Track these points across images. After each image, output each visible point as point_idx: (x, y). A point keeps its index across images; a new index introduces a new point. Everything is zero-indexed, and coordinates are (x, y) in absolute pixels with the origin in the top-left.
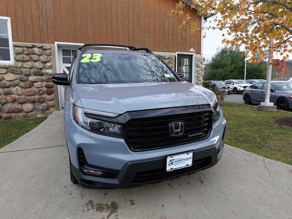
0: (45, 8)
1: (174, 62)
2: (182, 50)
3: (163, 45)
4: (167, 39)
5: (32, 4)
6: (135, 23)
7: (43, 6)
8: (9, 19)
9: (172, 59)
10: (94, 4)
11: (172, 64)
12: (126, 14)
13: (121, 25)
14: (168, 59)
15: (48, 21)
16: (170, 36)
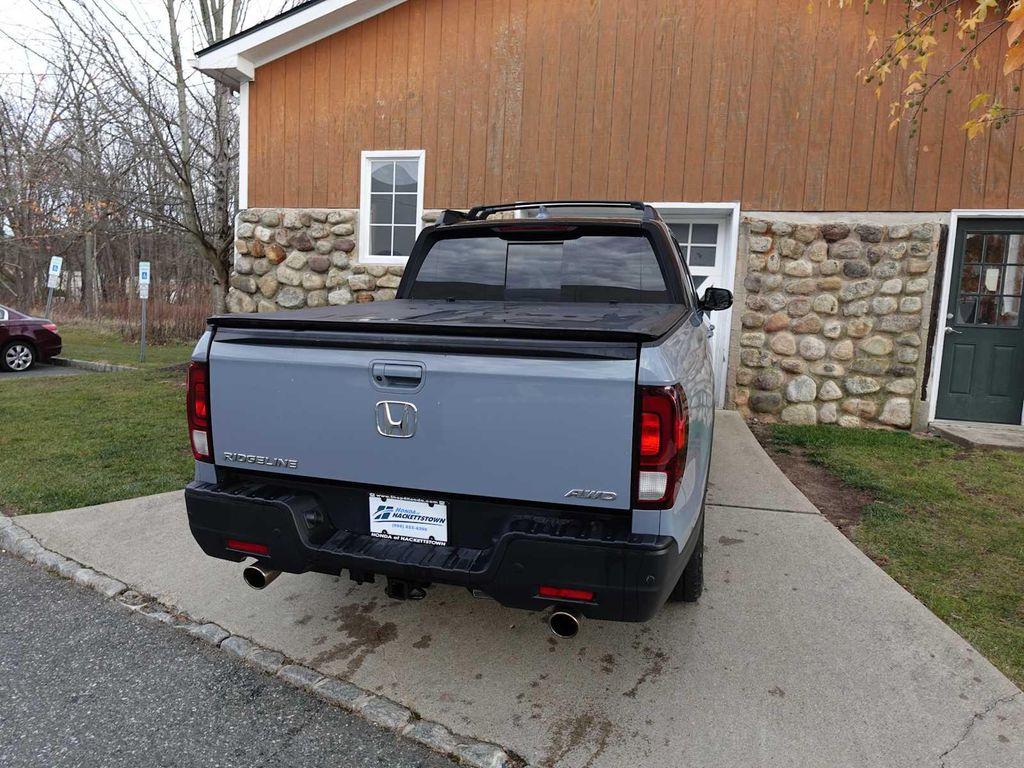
0: (502, 113)
1: (936, 252)
2: (986, 200)
3: (888, 185)
4: (911, 160)
5: (475, 107)
6: (772, 118)
7: (498, 110)
8: (421, 154)
9: (925, 240)
10: (636, 76)
11: (925, 258)
12: (744, 90)
13: (719, 131)
14: (908, 238)
15: (507, 149)
16: (926, 149)
